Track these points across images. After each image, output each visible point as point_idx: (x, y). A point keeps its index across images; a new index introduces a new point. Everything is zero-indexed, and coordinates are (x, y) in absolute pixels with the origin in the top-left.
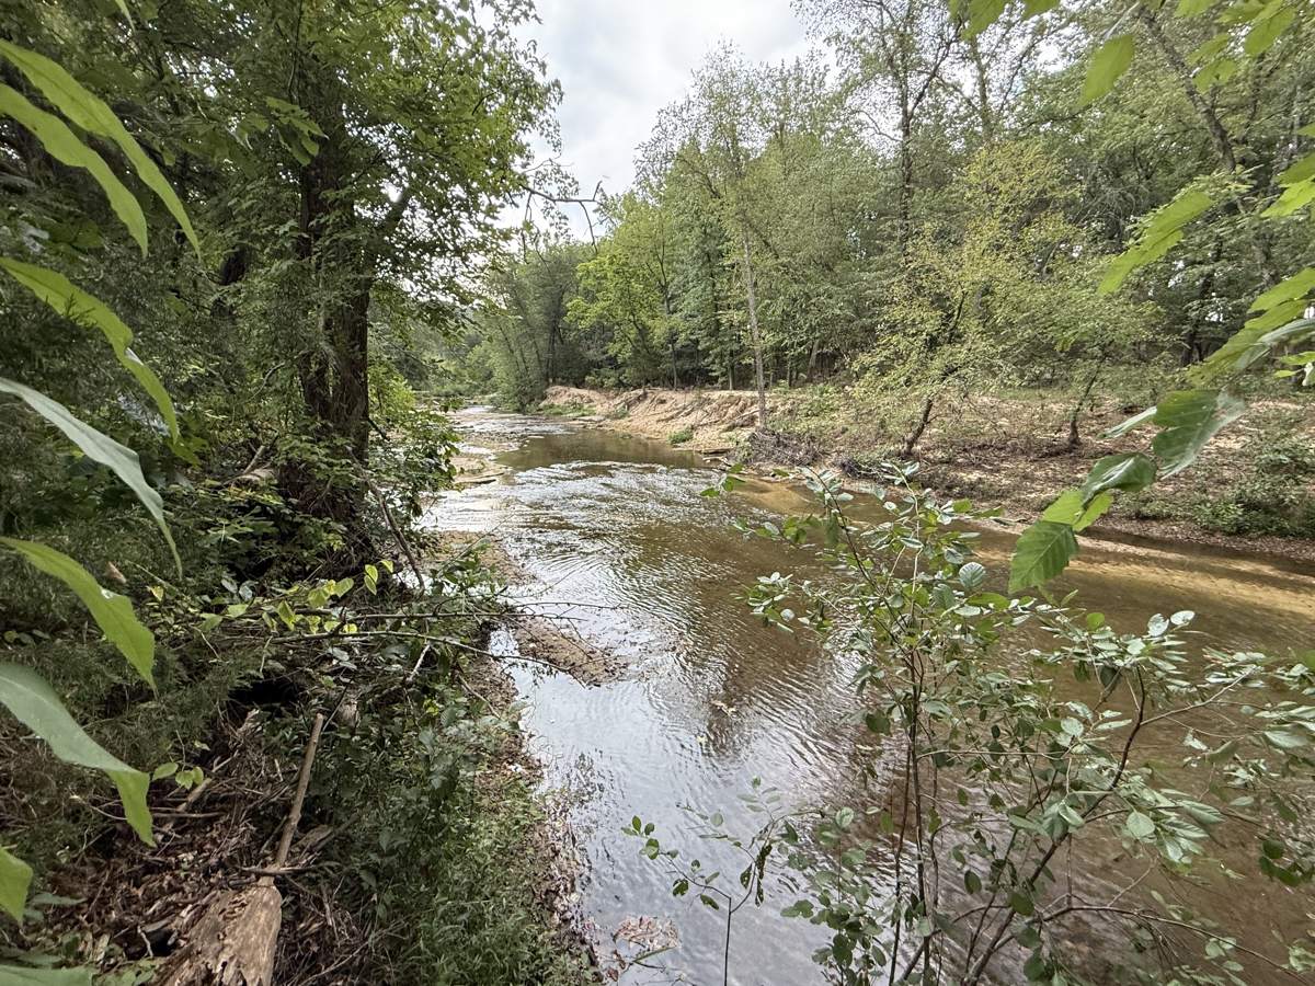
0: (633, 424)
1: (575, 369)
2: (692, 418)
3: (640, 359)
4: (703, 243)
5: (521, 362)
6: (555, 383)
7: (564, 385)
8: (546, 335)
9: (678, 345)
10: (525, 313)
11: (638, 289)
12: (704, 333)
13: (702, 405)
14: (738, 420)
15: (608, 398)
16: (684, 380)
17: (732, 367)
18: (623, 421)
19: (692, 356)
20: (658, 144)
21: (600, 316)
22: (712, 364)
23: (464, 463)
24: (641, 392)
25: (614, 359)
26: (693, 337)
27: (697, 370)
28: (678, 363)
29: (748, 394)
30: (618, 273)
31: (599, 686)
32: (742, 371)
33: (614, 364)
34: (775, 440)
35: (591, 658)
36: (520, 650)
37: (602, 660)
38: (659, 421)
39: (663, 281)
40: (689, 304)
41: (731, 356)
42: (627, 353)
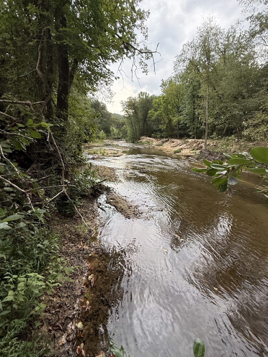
0: (164, 147)
1: (149, 132)
2: (181, 147)
3: (168, 129)
4: (193, 92)
5: (135, 129)
6: (143, 136)
7: (146, 136)
8: (142, 122)
9: (181, 126)
10: (137, 115)
11: (170, 107)
12: (189, 121)
13: (185, 143)
14: (196, 148)
15: (158, 141)
16: (181, 137)
17: (197, 133)
18: (161, 147)
19: (184, 130)
20: (182, 56)
21: (158, 115)
22: (190, 131)
23: (113, 152)
24: (167, 139)
25: (161, 129)
26: (185, 122)
27: (185, 134)
28: (179, 131)
29: (201, 140)
30: (165, 102)
31: (129, 219)
32: (199, 135)
33: (161, 131)
34: (208, 153)
35: (130, 208)
36: (106, 201)
37: (134, 210)
38: (171, 147)
39: (178, 105)
40: (185, 111)
41: (197, 129)
42: (165, 127)
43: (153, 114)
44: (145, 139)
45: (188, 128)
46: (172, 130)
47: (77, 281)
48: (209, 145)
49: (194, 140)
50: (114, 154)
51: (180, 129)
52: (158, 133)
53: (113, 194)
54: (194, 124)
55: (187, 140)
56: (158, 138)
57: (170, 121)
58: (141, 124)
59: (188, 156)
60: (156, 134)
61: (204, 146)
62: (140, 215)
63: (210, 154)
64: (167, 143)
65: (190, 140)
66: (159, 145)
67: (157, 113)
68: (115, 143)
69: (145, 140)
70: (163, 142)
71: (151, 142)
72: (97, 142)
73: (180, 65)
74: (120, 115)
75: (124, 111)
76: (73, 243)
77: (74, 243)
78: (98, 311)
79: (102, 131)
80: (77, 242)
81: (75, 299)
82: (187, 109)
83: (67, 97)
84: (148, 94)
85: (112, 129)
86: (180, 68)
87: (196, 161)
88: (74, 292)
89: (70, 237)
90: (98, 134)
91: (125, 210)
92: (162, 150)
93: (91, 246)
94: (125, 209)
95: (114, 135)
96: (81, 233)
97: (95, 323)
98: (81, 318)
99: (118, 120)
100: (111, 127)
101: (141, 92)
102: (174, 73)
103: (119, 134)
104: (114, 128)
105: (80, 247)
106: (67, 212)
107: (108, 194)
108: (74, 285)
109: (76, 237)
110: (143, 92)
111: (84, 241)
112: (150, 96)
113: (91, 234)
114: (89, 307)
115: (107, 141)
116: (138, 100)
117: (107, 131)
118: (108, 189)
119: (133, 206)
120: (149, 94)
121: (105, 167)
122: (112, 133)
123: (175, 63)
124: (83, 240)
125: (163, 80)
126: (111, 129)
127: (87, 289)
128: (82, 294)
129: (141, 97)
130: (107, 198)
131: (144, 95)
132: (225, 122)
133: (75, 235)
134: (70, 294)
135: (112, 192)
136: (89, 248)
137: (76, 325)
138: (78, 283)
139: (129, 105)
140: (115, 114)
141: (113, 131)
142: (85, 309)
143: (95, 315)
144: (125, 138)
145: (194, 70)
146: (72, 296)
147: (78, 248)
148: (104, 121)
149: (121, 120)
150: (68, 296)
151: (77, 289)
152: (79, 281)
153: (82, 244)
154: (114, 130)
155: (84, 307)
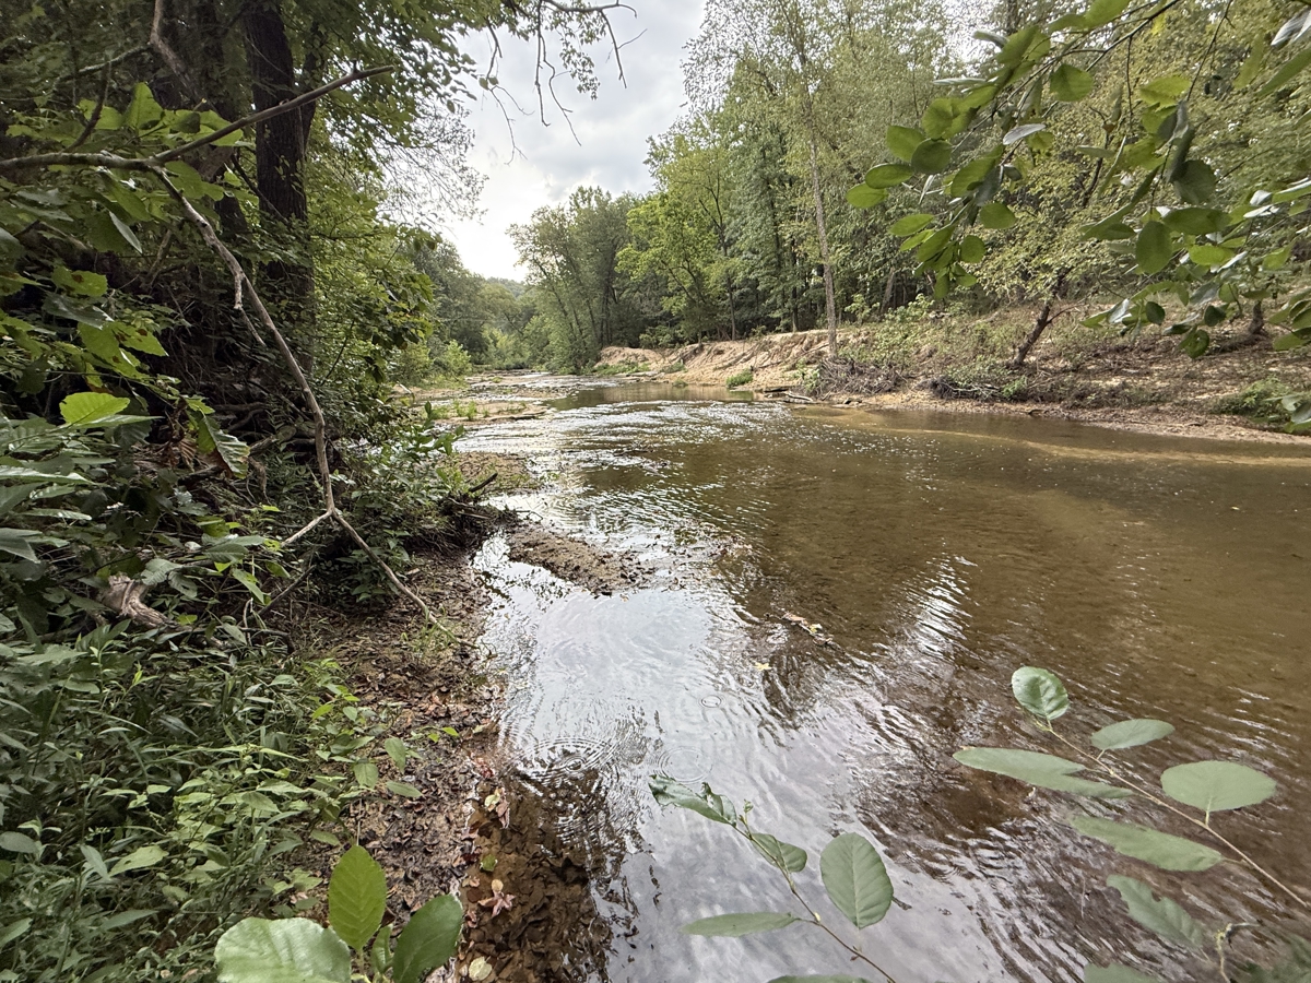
0: (689, 374)
1: (628, 328)
2: (752, 362)
3: (695, 309)
4: (762, 167)
5: (574, 325)
6: (610, 343)
7: (619, 345)
8: (600, 293)
9: (737, 293)
10: (578, 272)
11: (692, 231)
12: (764, 271)
13: (764, 349)
14: (803, 359)
15: (664, 357)
16: (743, 331)
17: (796, 310)
18: (678, 374)
19: (751, 305)
20: (708, 41)
21: (652, 264)
22: (773, 307)
23: (504, 406)
24: (697, 345)
25: (669, 314)
26: (752, 277)
27: (757, 321)
28: (737, 313)
29: (815, 331)
30: (670, 215)
31: (609, 594)
32: (806, 316)
33: (670, 320)
34: (848, 367)
35: (604, 562)
36: (510, 555)
37: (620, 564)
38: (715, 369)
39: (718, 221)
40: (747, 237)
41: (795, 296)
42: (683, 304)
43: (635, 262)
44: (617, 356)
45: (766, 294)
46: (711, 310)
47: (441, 819)
48: (844, 343)
49: (790, 335)
50: (512, 411)
51: (737, 306)
52: (662, 328)
53: (531, 530)
54: (784, 280)
55: (766, 338)
56: (664, 347)
57: (699, 278)
58: (595, 303)
59: (780, 390)
60: (653, 333)
61: (826, 349)
62: (647, 576)
63: (853, 371)
64: (698, 360)
65: (778, 338)
66: (671, 370)
67: (648, 255)
68: (510, 380)
69: (620, 358)
70: (685, 359)
71: (641, 365)
72: (440, 385)
73: (706, 72)
74: (512, 284)
75: (527, 263)
76: (398, 697)
77: (403, 699)
78: (545, 907)
79: (454, 343)
80: (418, 695)
81: (441, 882)
82: (750, 229)
83: (299, 167)
84: (604, 193)
85: (492, 336)
86: (706, 87)
87: (811, 400)
88: (433, 860)
89: (384, 681)
90: (439, 355)
91: (586, 571)
92: (685, 385)
93: (474, 701)
94: (586, 567)
95: (500, 354)
96: (427, 662)
97: (543, 951)
98: (481, 946)
99: (509, 297)
100: (486, 326)
101: (581, 190)
102: (690, 103)
103: (518, 351)
104: (496, 332)
105: (432, 708)
106: (359, 595)
107: (514, 532)
108: (428, 836)
109: (409, 678)
110: (586, 188)
111: (444, 689)
112: (615, 197)
113: (467, 661)
114: (504, 898)
115: (477, 380)
116: (571, 218)
117: (475, 345)
118: (508, 519)
119: (616, 556)
120: (608, 194)
121: (482, 454)
122: (492, 349)
123: (688, 67)
124: (438, 687)
125: (651, 139)
126: (486, 334)
127: (488, 842)
128: (470, 863)
129: (584, 206)
130: (510, 545)
131: (593, 198)
132: (885, 261)
133: (405, 670)
134: (417, 869)
135: (526, 526)
136: (469, 707)
137: (464, 970)
138: (446, 828)
139: (543, 240)
140: (493, 280)
141: (495, 342)
142: (489, 909)
143: (537, 924)
144: (542, 362)
145: (758, 90)
146: (428, 876)
147: (423, 711)
148: (458, 308)
149: (520, 297)
150: (410, 876)
151: (446, 846)
152: (448, 820)
153: (437, 699)
154: (499, 336)
155: (483, 903)
